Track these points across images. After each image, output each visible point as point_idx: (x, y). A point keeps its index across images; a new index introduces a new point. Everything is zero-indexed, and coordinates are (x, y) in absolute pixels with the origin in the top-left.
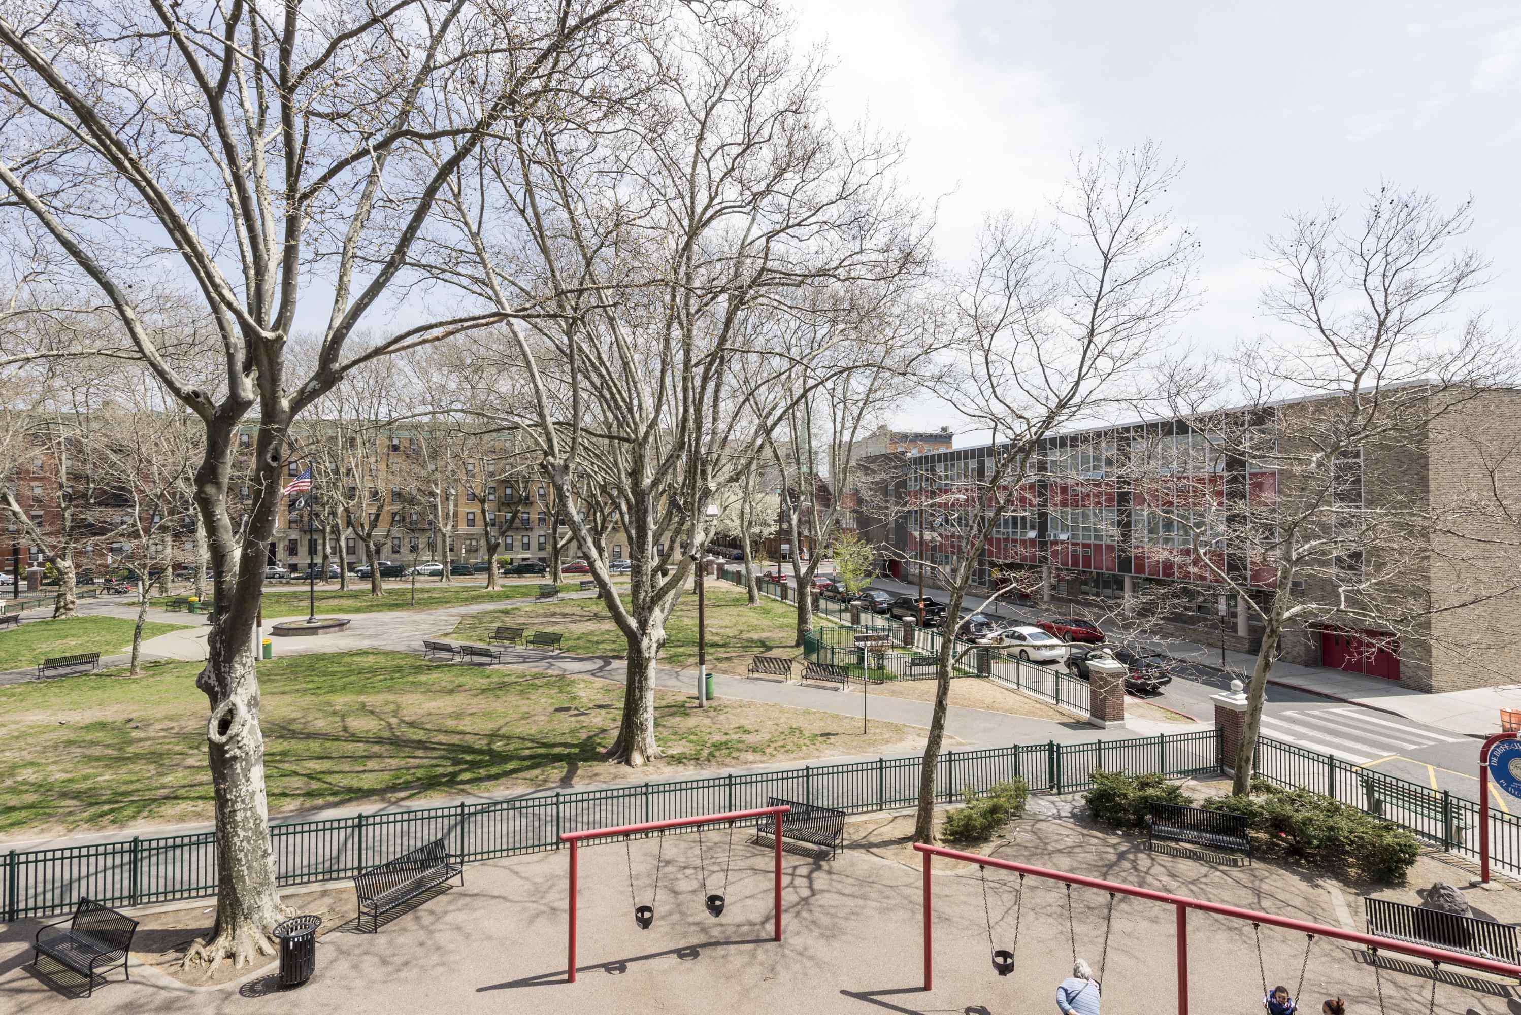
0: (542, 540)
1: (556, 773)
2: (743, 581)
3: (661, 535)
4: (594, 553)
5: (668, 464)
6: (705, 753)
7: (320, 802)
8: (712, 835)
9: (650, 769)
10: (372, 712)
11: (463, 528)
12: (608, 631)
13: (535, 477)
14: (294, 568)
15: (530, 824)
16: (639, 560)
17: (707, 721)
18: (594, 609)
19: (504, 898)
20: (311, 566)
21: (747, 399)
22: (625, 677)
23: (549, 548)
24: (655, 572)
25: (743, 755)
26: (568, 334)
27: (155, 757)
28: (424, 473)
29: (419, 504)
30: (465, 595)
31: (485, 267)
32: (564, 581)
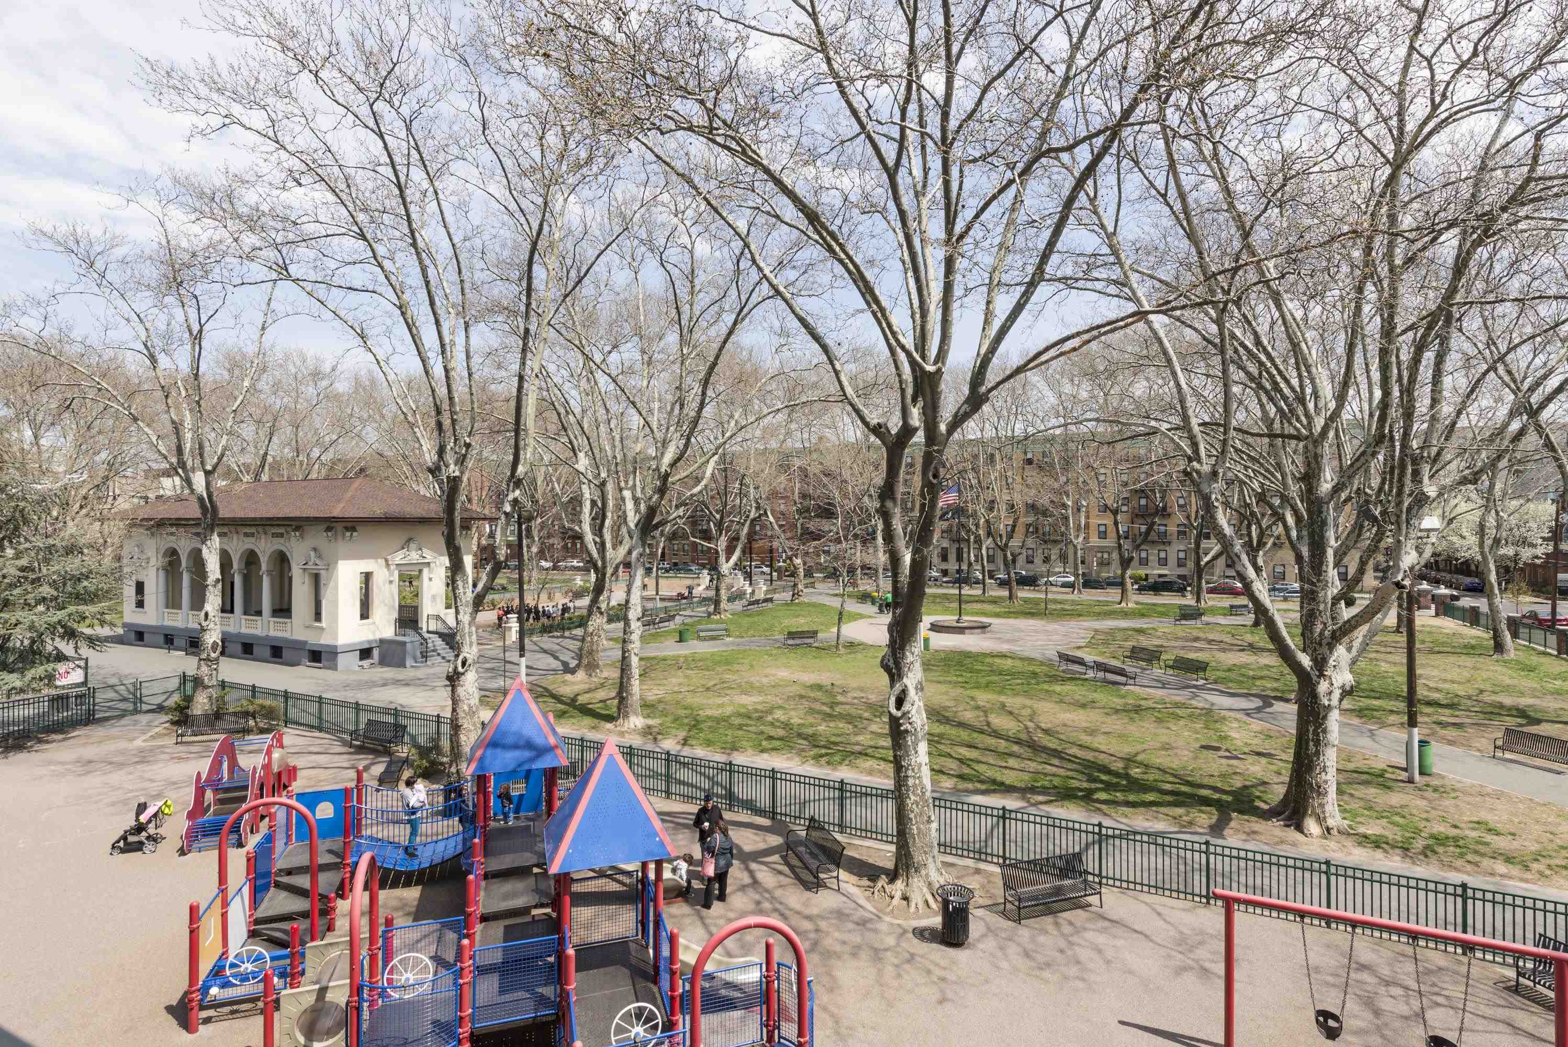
0: (1182, 555)
1: (1205, 818)
2: (1483, 621)
3: (1345, 554)
4: (1251, 573)
5: (1358, 464)
6: (1419, 844)
7: (970, 786)
8: (1434, 957)
9: (1332, 844)
10: (1011, 713)
11: (1095, 541)
12: (1267, 667)
13: (1174, 486)
14: (945, 573)
15: (1174, 866)
16: (1313, 584)
17: (1422, 803)
18: (1249, 638)
19: (1146, 936)
20: (959, 571)
21: (1492, 368)
22: (1294, 724)
23: (1191, 565)
24: (1336, 600)
25: (1486, 863)
26: (1219, 322)
27: (849, 719)
28: (1056, 485)
29: (1052, 515)
30: (1097, 609)
31: (1122, 266)
32: (1210, 603)
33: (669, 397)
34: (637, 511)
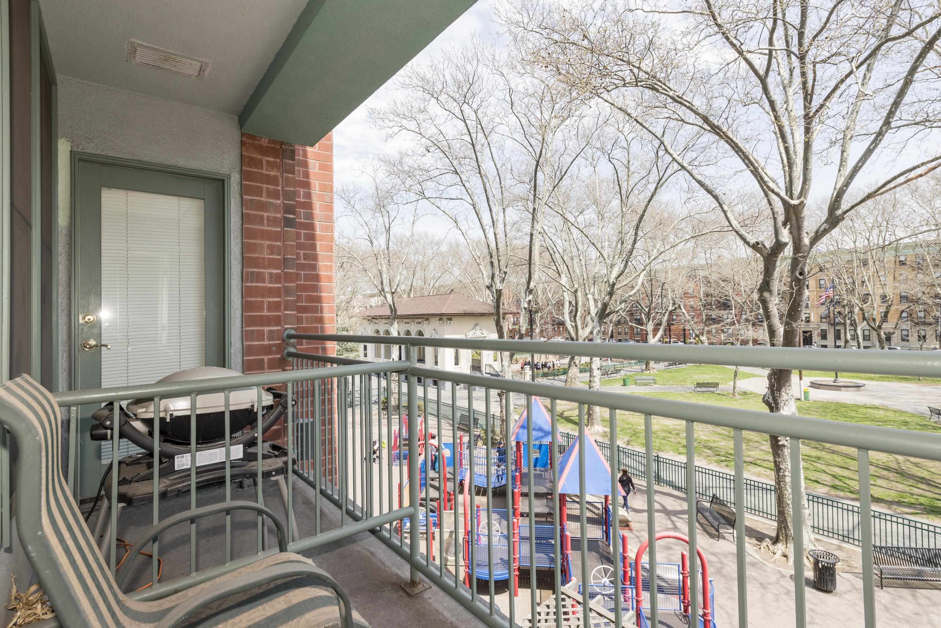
33: (615, 239)
34: (596, 306)
